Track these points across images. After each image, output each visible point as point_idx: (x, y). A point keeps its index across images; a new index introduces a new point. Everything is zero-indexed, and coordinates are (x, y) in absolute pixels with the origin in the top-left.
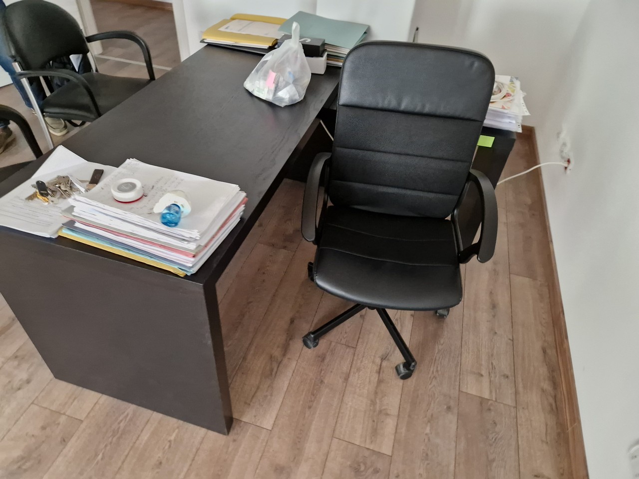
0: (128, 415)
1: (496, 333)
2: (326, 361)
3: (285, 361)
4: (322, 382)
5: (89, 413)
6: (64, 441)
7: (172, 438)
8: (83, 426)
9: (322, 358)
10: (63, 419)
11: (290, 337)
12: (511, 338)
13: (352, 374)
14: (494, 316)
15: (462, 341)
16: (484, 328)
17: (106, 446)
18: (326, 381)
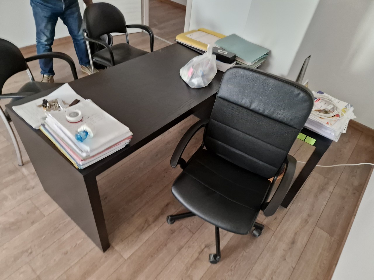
0: (65, 222)
1: (285, 259)
2: (174, 235)
3: (153, 225)
4: (166, 245)
5: (50, 214)
6: (33, 223)
7: (78, 242)
8: (44, 219)
9: (173, 232)
10: (38, 212)
11: (162, 213)
12: (294, 267)
13: (184, 247)
14: (290, 249)
15: (260, 255)
16: (279, 253)
17: (49, 233)
18: (168, 246)
